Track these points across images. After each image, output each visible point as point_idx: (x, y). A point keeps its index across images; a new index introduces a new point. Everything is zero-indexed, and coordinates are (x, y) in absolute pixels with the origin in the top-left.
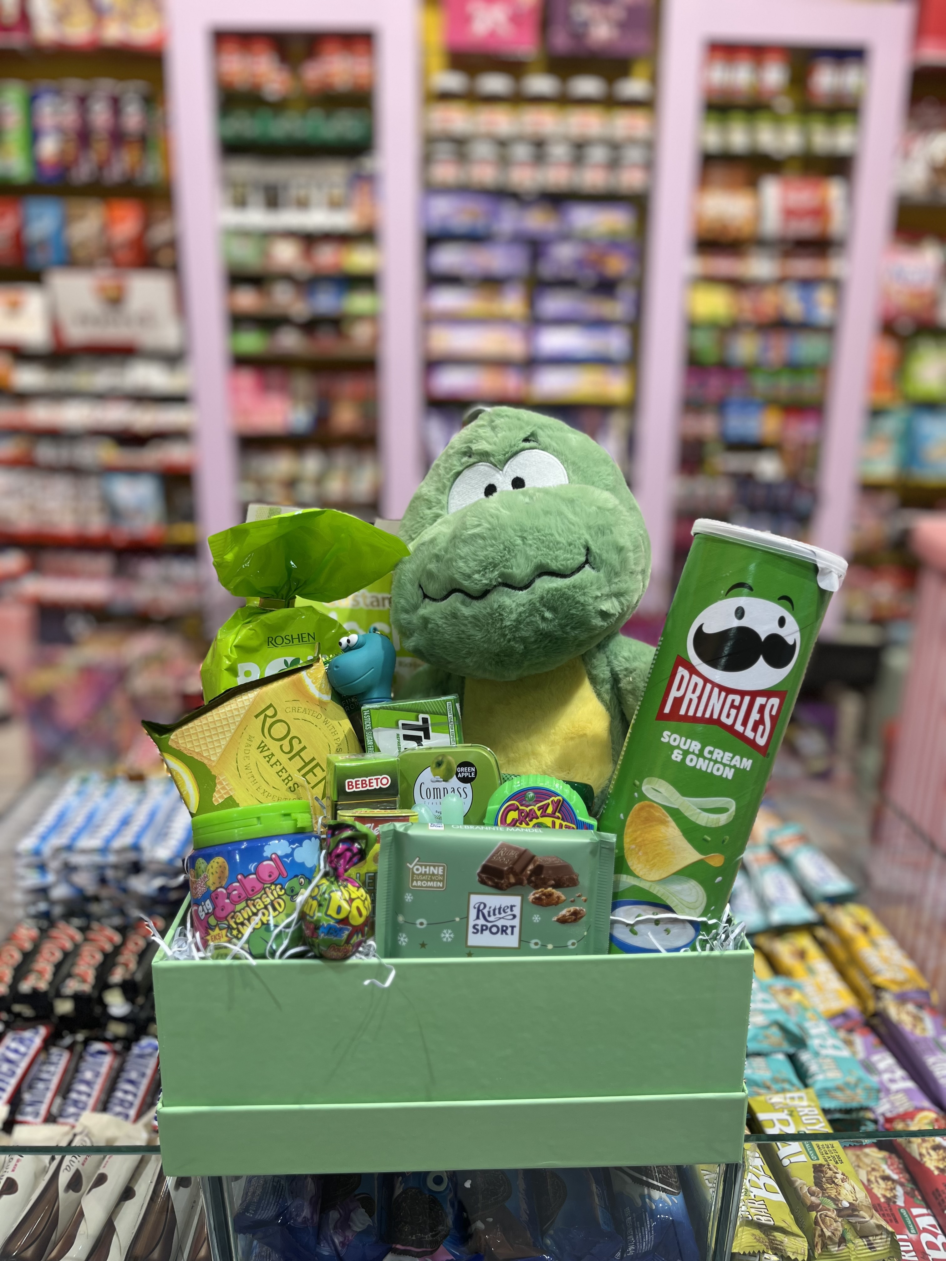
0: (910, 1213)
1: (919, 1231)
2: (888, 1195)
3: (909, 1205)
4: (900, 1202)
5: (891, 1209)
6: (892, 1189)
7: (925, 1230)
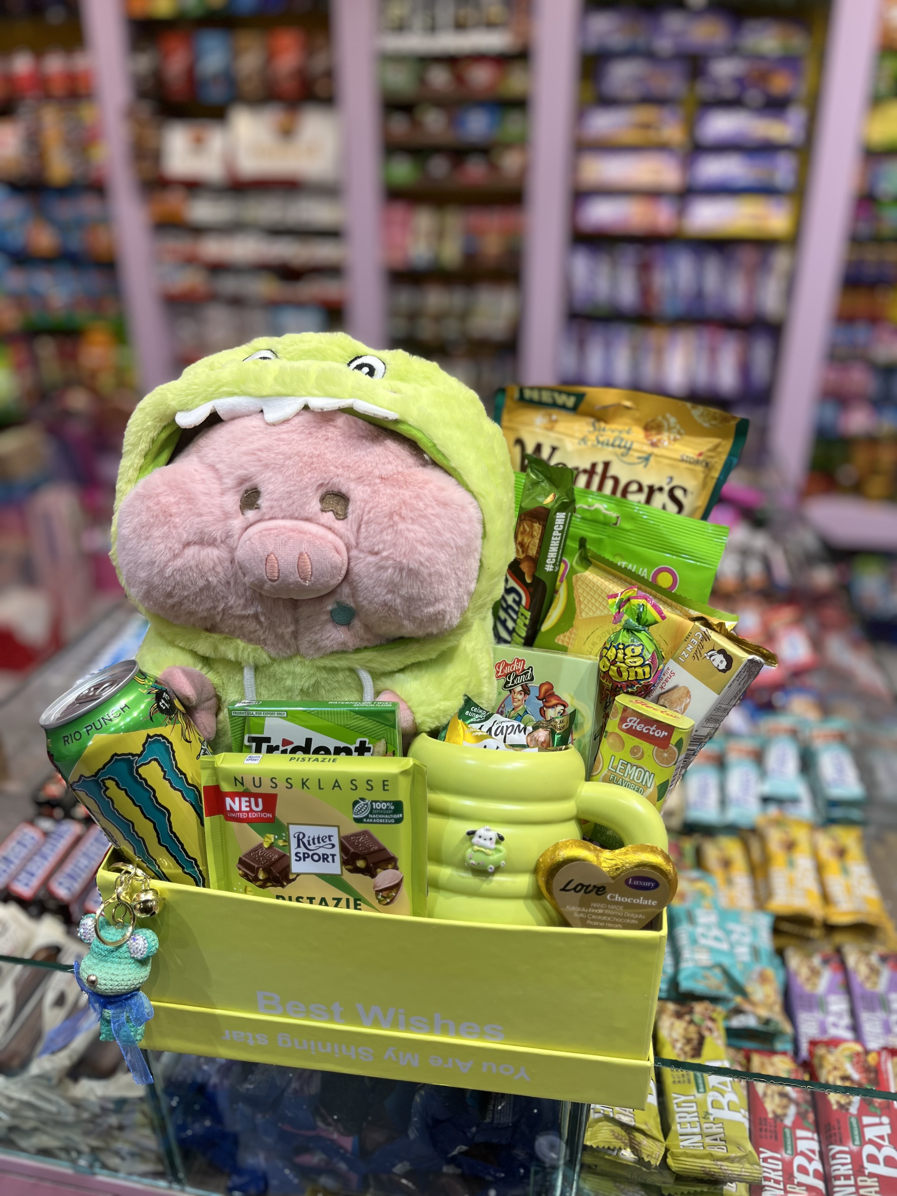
0: (793, 1134)
1: (796, 1153)
2: (779, 1111)
3: (797, 1124)
4: (788, 1121)
5: (775, 1127)
6: (785, 1107)
7: (802, 1154)
